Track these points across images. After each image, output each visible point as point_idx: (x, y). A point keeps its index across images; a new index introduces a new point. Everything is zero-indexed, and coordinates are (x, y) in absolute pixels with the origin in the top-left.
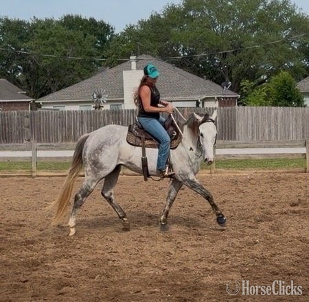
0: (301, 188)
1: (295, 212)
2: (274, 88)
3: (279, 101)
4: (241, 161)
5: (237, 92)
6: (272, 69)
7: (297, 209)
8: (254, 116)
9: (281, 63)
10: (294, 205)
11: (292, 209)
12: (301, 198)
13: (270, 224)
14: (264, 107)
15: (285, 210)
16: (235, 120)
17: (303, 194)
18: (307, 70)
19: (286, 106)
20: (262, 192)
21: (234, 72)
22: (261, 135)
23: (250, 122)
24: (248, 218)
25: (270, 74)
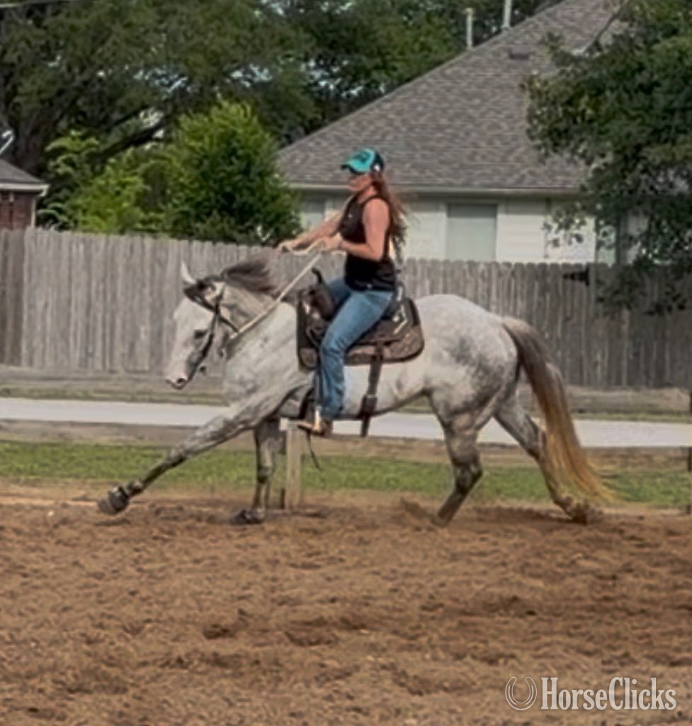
0: (255, 567)
1: (218, 661)
2: (186, 163)
3: (198, 218)
4: (31, 448)
5: (39, 172)
6: (181, 90)
8: (97, 271)
10: (218, 632)
11: (212, 647)
12: (248, 607)
13: (117, 702)
14: (137, 238)
15: (181, 650)
16: (18, 285)
17: (257, 592)
18: (318, 102)
19: (228, 239)
20: (99, 576)
21: (27, 86)
22: (120, 349)
23: (79, 296)
24: (30, 676)
25: (174, 109)
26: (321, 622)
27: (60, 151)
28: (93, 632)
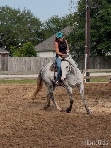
2: (25, 49)
3: (26, 54)
5: (9, 51)
6: (23, 41)
7: (35, 101)
8: (16, 61)
9: (27, 39)
10: (33, 99)
11: (33, 101)
14: (20, 57)
15: (29, 101)
16: (8, 63)
18: (38, 41)
19: (30, 56)
20: (20, 94)
21: (7, 42)
22: (19, 69)
23: (14, 64)
24: (14, 105)
25: (23, 43)
26: (44, 97)
27: (11, 48)
28: (20, 100)
